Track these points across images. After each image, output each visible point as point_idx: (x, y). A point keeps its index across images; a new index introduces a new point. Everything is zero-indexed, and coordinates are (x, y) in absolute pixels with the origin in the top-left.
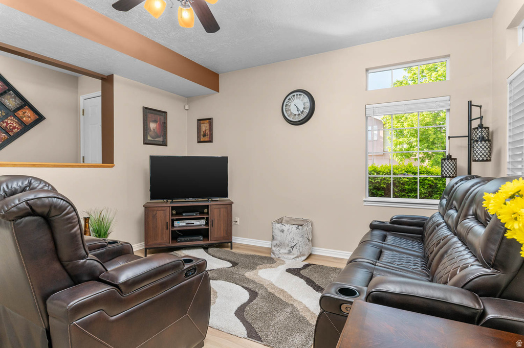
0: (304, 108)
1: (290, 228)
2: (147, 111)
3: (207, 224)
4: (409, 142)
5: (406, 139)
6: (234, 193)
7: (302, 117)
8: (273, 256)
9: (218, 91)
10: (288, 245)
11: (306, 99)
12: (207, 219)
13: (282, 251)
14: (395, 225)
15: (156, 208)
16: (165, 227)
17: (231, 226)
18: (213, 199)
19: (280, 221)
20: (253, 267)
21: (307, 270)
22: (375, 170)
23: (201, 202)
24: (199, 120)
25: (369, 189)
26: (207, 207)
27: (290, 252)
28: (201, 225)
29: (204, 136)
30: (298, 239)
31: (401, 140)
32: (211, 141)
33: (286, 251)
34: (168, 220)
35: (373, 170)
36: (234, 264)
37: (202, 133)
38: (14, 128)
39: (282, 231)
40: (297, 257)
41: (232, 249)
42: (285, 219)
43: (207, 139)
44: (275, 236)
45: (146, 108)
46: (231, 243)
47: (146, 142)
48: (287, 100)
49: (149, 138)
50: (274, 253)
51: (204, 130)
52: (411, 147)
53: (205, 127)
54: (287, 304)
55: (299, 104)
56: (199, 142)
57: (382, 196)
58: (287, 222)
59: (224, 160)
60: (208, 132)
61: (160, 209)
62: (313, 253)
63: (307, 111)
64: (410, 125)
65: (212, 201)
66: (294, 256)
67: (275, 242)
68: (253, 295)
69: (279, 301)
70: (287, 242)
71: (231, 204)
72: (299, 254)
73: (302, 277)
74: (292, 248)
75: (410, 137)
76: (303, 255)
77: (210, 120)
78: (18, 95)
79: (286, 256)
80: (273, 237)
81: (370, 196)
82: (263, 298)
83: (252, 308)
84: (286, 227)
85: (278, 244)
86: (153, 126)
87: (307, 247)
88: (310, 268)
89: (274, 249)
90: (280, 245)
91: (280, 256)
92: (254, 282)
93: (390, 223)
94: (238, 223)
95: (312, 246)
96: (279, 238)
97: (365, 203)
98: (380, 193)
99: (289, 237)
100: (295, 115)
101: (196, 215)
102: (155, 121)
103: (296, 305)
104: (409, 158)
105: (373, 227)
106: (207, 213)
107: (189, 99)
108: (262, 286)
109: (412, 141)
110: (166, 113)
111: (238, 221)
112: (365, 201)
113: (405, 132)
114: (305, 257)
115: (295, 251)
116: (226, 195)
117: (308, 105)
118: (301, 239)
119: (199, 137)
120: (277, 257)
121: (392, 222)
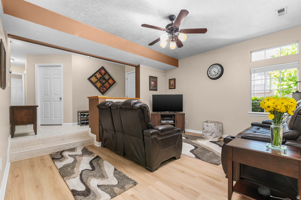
0: (218, 72)
1: (212, 125)
2: (151, 77)
3: (174, 122)
4: (288, 84)
5: (285, 83)
6: (186, 110)
7: (218, 75)
8: (203, 136)
9: (178, 67)
10: (210, 132)
11: (219, 68)
12: (174, 120)
13: (207, 135)
14: (265, 124)
15: (155, 115)
16: (158, 123)
17: (184, 124)
18: (177, 112)
19: (207, 122)
20: (195, 139)
21: (219, 142)
22: (256, 99)
23: (172, 113)
24: (170, 80)
25: (252, 109)
26: (174, 115)
27: (211, 135)
28: (171, 123)
29: (172, 86)
30: (215, 130)
31: (282, 83)
32: (175, 88)
33: (210, 135)
34: (159, 120)
35: (255, 99)
36: (187, 138)
37: (171, 85)
38: (108, 86)
39: (208, 126)
40: (215, 137)
41: (184, 133)
42: (209, 121)
43: (173, 87)
44: (204, 128)
45: (150, 76)
46: (184, 130)
47: (150, 90)
48: (210, 69)
49: (151, 88)
50: (204, 136)
51: (172, 84)
52: (290, 87)
53: (172, 82)
54: (211, 151)
55: (216, 71)
56: (170, 89)
57: (260, 112)
58: (210, 123)
59: (181, 96)
60: (173, 84)
61: (156, 115)
62: (222, 137)
63: (220, 73)
64: (289, 74)
65: (176, 113)
66: (213, 137)
67: (204, 131)
68: (196, 147)
69: (207, 150)
70: (210, 131)
71: (184, 114)
72: (215, 136)
73: (217, 144)
74: (212, 133)
75: (288, 81)
76: (218, 137)
77: (174, 80)
78: (109, 75)
79: (210, 137)
80: (203, 129)
81: (252, 111)
82: (200, 148)
83: (196, 151)
84: (209, 124)
85: (206, 131)
86: (152, 83)
87: (219, 134)
88: (221, 142)
89: (204, 133)
90: (207, 132)
91: (207, 136)
92: (196, 144)
93: (262, 123)
94: (187, 123)
95: (222, 134)
96: (206, 129)
97: (250, 115)
98: (259, 111)
99: (211, 129)
100: (214, 75)
101: (170, 118)
102: (153, 81)
103: (214, 152)
104: (288, 94)
105: (253, 125)
106: (174, 118)
107: (165, 71)
108: (199, 145)
109: (290, 83)
110: (157, 77)
111: (187, 122)
112: (250, 114)
113: (285, 79)
114: (219, 138)
115: (214, 135)
116: (182, 111)
117: (220, 70)
118: (216, 130)
119: (170, 86)
120: (205, 137)
121: (263, 123)
